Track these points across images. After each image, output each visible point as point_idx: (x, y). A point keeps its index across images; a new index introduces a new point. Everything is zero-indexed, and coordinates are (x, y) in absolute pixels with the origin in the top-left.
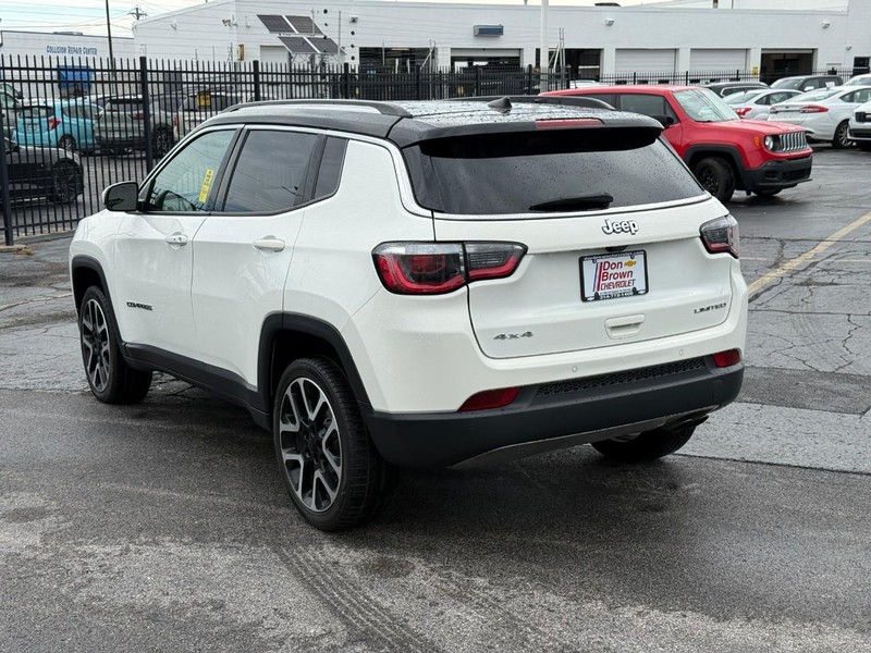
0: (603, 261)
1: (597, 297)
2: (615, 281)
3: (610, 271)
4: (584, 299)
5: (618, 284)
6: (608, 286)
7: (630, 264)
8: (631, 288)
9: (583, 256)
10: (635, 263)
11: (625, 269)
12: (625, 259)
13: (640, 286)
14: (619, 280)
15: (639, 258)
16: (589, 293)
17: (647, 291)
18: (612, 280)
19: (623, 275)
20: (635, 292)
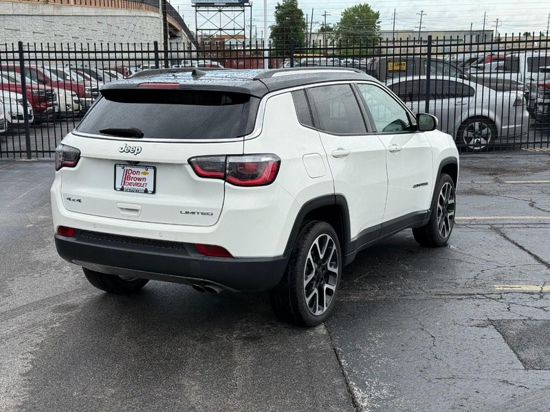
0: (128, 168)
1: (122, 189)
2: (134, 182)
3: (132, 175)
4: (115, 189)
5: (137, 184)
6: (130, 184)
7: (145, 173)
8: (144, 188)
9: (117, 163)
10: (148, 173)
11: (141, 176)
12: (142, 170)
13: (150, 188)
14: (137, 181)
15: (151, 171)
16: (119, 186)
17: (154, 192)
18: (133, 181)
19: (140, 179)
20: (146, 191)
